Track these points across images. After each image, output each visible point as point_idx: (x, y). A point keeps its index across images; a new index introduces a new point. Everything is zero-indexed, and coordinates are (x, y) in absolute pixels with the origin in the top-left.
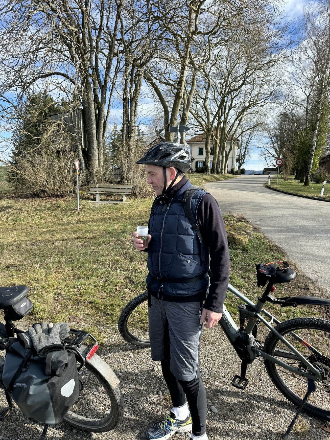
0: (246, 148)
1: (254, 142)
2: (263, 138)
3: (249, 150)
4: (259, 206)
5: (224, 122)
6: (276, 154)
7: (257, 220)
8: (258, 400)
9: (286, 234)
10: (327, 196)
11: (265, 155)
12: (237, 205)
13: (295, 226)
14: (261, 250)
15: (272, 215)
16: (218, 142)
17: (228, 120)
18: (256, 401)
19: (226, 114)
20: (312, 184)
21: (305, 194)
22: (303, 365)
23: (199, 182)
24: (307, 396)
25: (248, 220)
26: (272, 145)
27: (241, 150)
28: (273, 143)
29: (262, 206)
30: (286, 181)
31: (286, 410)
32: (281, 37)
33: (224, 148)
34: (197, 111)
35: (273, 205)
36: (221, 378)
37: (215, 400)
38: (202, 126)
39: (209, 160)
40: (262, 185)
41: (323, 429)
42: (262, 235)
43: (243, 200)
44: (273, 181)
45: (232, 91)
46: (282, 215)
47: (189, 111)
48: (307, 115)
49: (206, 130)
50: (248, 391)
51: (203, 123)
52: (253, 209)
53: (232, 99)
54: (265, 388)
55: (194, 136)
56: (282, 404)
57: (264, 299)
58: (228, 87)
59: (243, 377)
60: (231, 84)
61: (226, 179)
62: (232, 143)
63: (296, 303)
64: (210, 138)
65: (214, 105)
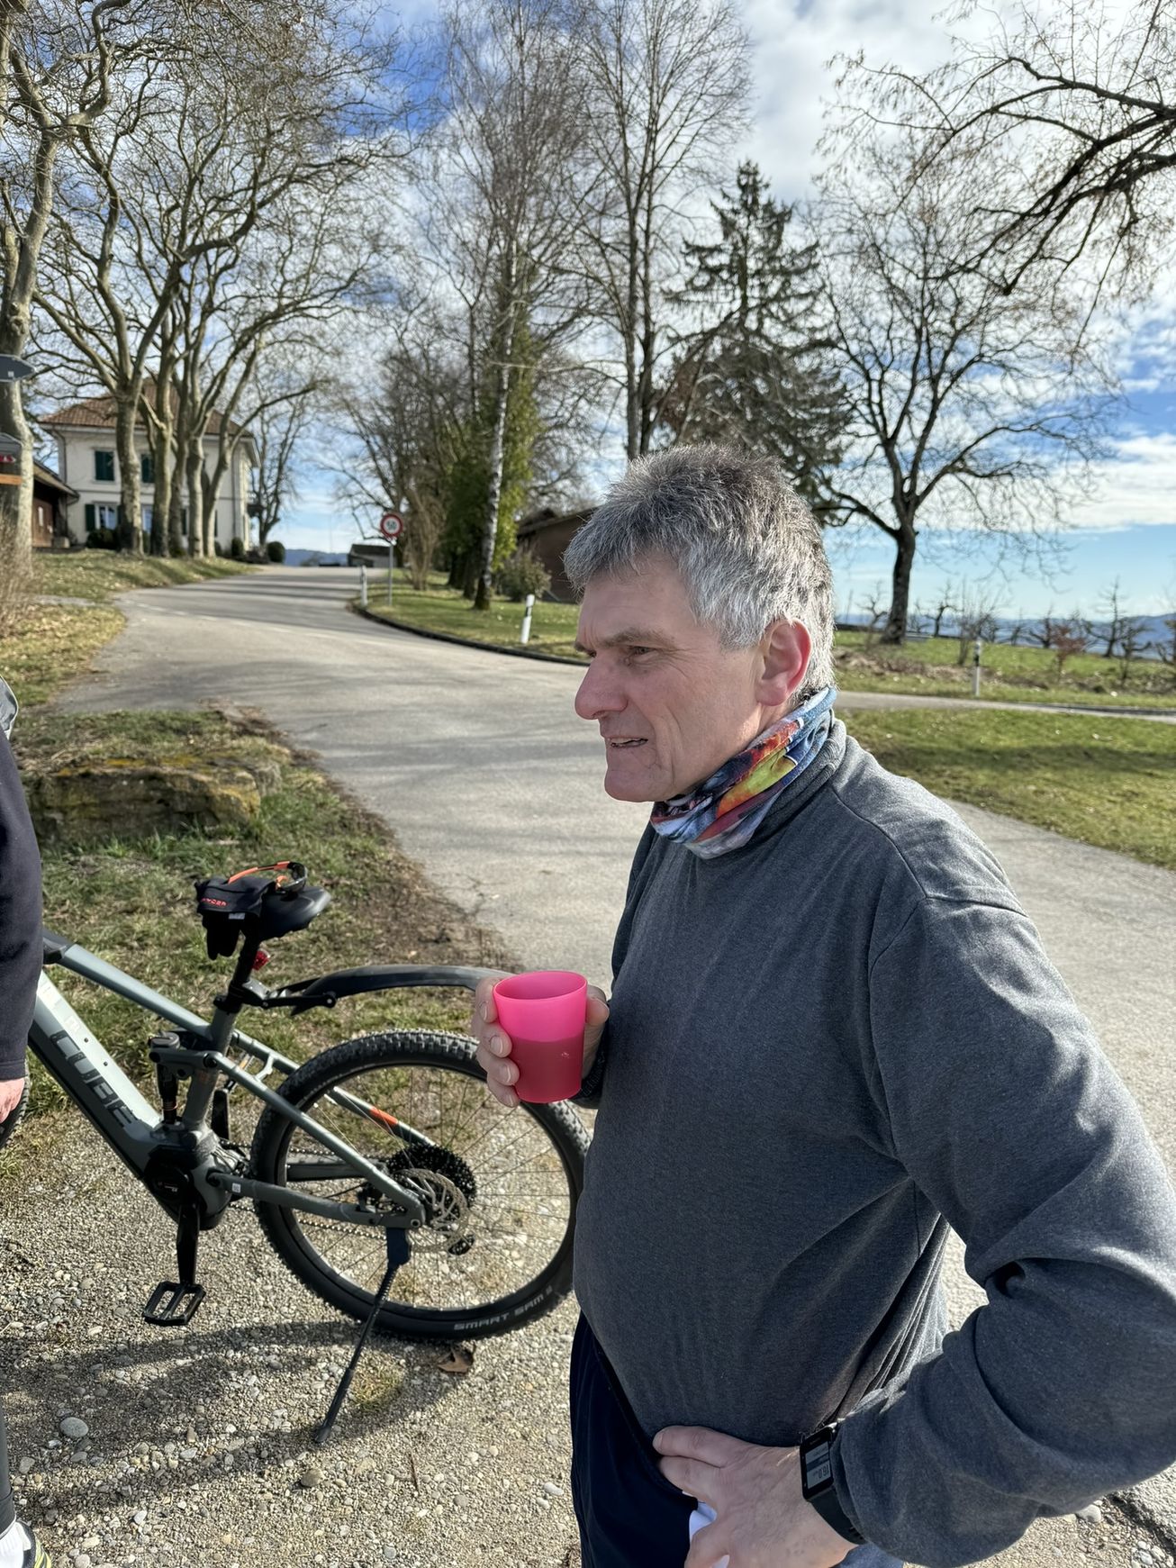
0: (280, 468)
1: (307, 446)
2: (340, 437)
3: (292, 476)
4: (319, 678)
5: (186, 360)
6: (386, 498)
7: (308, 727)
8: (245, 1344)
9: (399, 769)
10: (540, 642)
11: (350, 496)
12: (240, 675)
13: (429, 741)
14: (307, 828)
15: (362, 708)
16: (169, 433)
17: (202, 357)
18: (236, 1350)
19: (191, 329)
20: (498, 604)
21: (475, 635)
22: (372, 1190)
23: (100, 587)
24: (385, 1283)
25: (276, 729)
26: (372, 464)
27: (262, 472)
28: (373, 455)
29: (331, 678)
30: (421, 593)
31: (335, 1347)
32: (371, 79)
33: (194, 459)
34: (71, 302)
35: (369, 674)
36: (114, 1307)
37: (83, 1390)
38: (96, 365)
39: (137, 503)
40: (342, 604)
41: (442, 1371)
42: (320, 779)
43: (266, 658)
44: (379, 592)
45: (208, 245)
46: (394, 706)
47: (28, 298)
48: (473, 370)
49: (114, 384)
50: (213, 1322)
51: (102, 353)
52: (298, 687)
53: (213, 282)
54: (273, 1297)
55: (70, 402)
56: (322, 1334)
57: (234, 1000)
58: (191, 226)
59: (187, 1284)
60: (201, 218)
61: (208, 576)
62: (226, 443)
63: (333, 994)
64: (134, 416)
65: (141, 289)
